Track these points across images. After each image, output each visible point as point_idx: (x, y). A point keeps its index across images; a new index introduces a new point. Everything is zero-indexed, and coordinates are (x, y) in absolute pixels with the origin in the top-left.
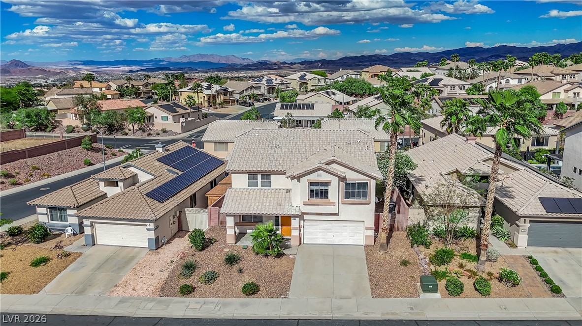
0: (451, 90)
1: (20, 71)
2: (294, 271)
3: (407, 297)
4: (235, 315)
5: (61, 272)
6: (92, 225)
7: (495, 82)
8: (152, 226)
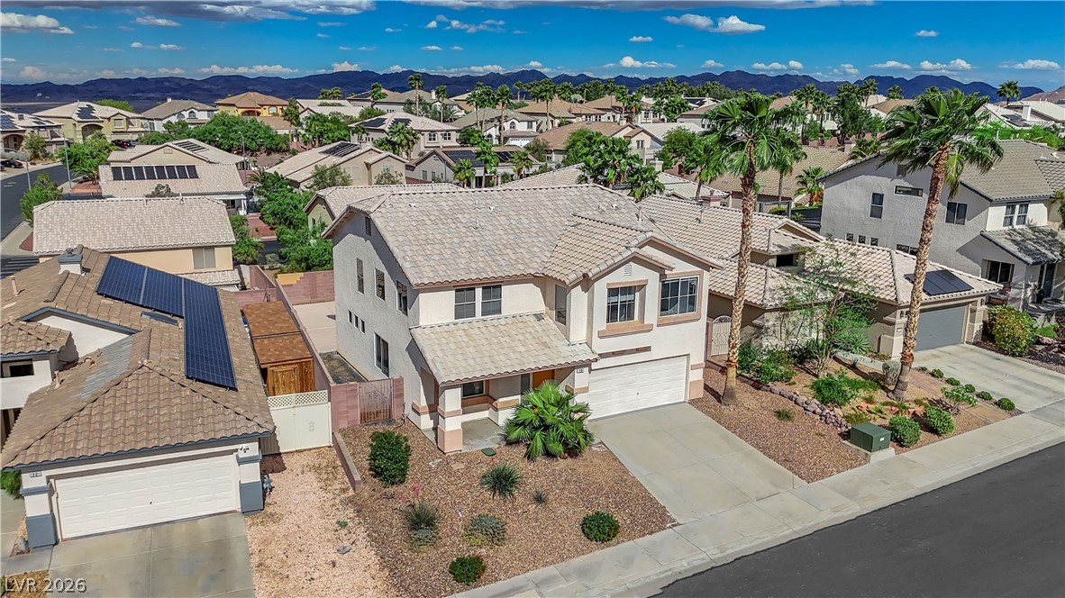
0: (430, 139)
2: (636, 475)
6: (51, 487)
7: (495, 126)
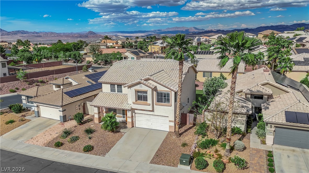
1: (92, 36)
2: (118, 142)
3: (170, 166)
4: (71, 162)
5: (15, 128)
6: (37, 106)
8: (61, 109)
